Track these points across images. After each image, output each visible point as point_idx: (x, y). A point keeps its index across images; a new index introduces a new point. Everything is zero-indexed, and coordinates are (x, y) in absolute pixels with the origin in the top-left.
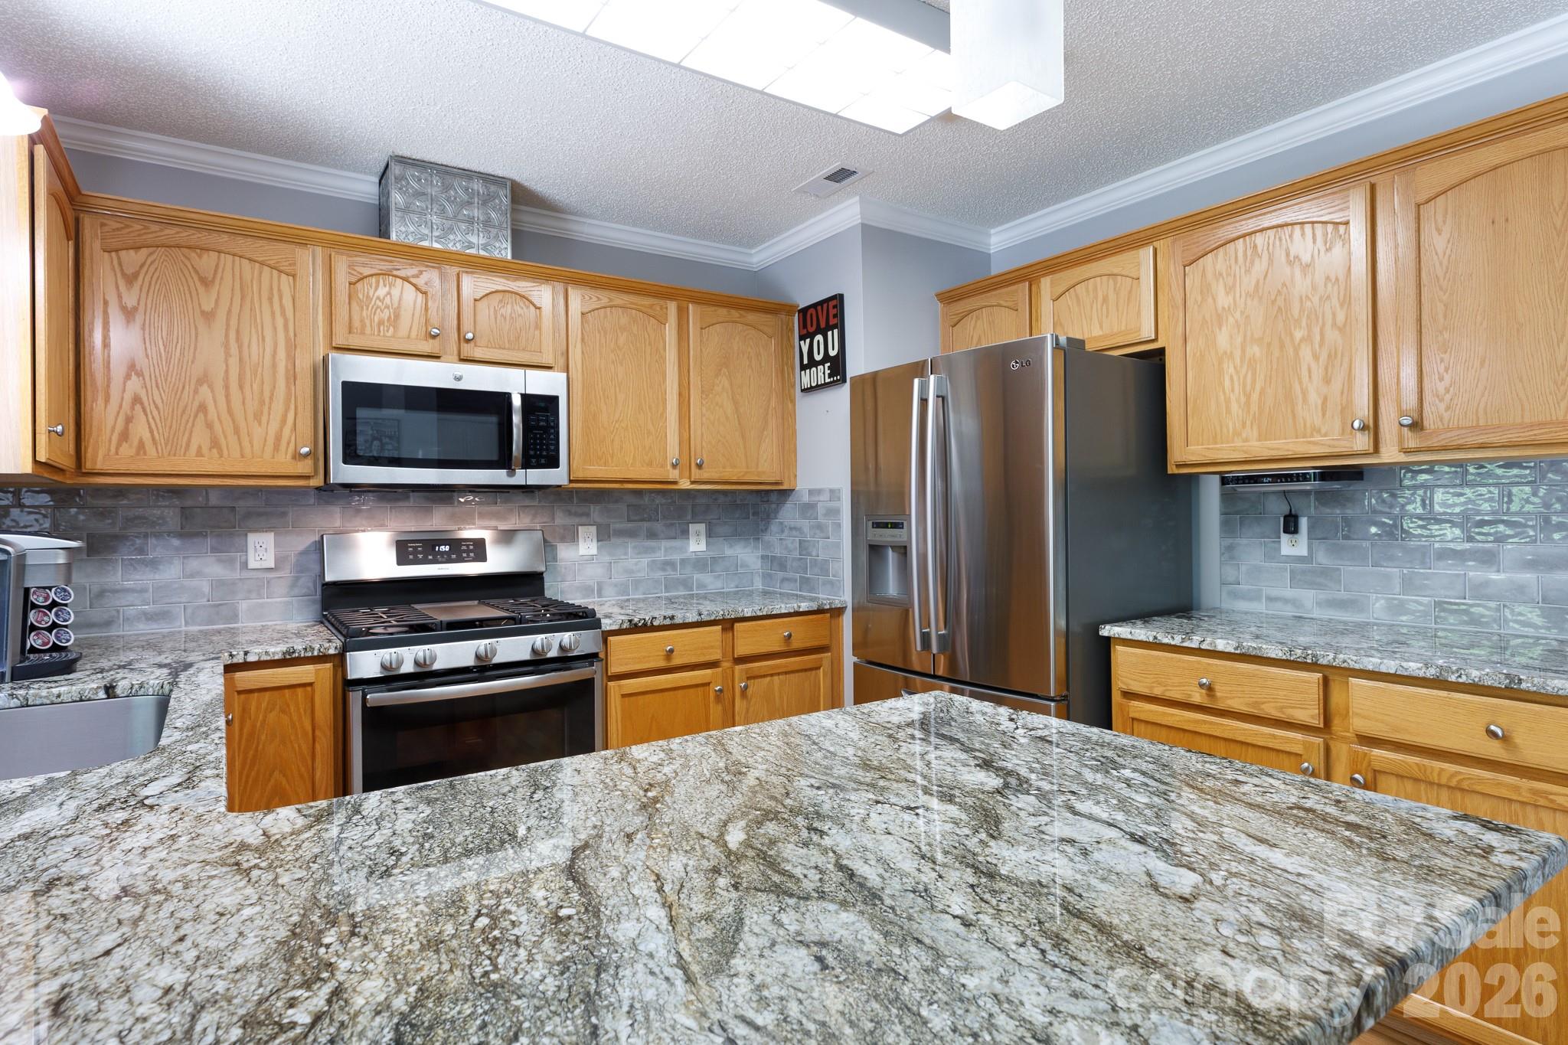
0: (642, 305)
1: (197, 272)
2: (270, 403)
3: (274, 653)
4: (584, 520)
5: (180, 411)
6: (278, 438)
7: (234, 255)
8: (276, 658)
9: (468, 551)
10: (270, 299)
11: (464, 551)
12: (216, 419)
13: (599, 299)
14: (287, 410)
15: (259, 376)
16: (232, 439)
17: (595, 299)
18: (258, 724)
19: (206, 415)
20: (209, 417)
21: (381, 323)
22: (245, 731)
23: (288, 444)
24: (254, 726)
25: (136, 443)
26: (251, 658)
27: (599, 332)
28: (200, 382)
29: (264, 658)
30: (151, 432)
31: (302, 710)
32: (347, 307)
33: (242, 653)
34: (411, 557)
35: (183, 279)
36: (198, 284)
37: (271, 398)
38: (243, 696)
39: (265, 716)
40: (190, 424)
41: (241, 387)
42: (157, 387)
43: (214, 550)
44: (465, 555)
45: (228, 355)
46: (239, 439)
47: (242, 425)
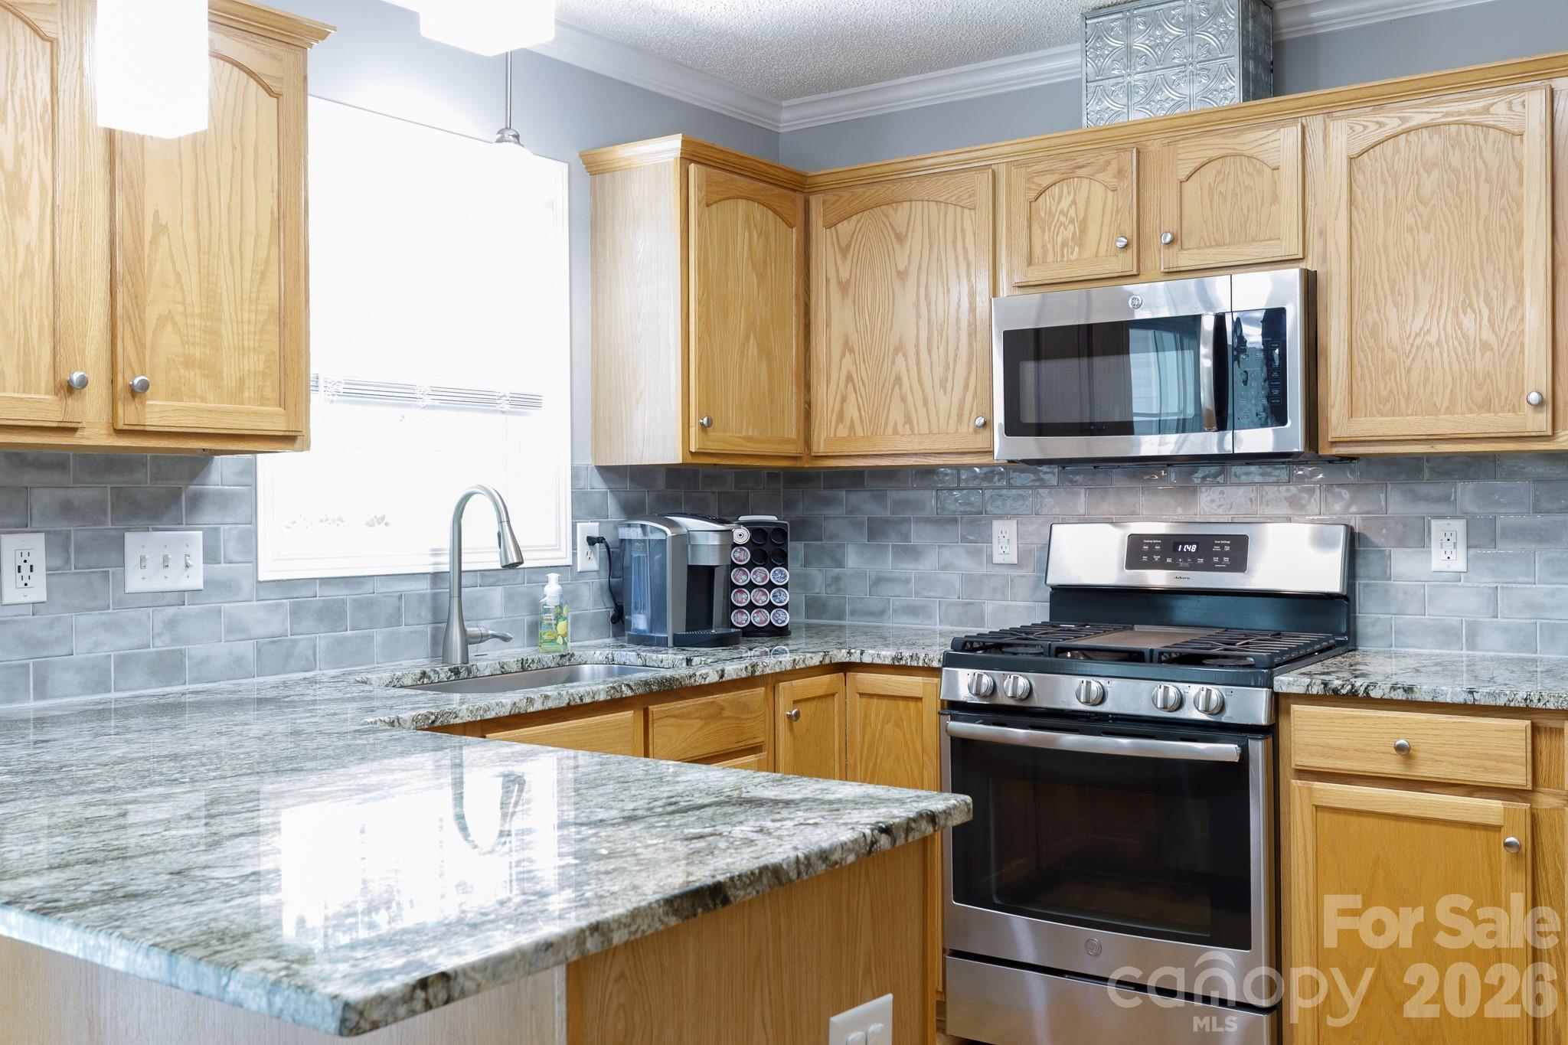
0: (1469, 112)
1: (893, 228)
2: (955, 366)
3: (884, 657)
4: (1441, 508)
5: (881, 385)
6: (961, 408)
7: (922, 201)
8: (886, 662)
9: (1221, 554)
10: (954, 243)
11: (1216, 554)
12: (909, 392)
13: (1381, 124)
14: (969, 373)
15: (944, 336)
16: (922, 411)
17: (1372, 127)
18: (877, 735)
19: (900, 388)
20: (904, 389)
21: (1065, 244)
22: (866, 739)
23: (970, 413)
24: (873, 736)
25: (848, 423)
26: (867, 659)
27: (1384, 182)
28: (896, 351)
29: (877, 661)
30: (859, 411)
31: (913, 728)
32: (1025, 232)
33: (859, 652)
34: (1145, 558)
35: (884, 242)
36: (894, 241)
37: (955, 361)
38: (865, 700)
39: (883, 727)
40: (888, 399)
41: (929, 351)
42: (864, 361)
43: (964, 540)
44: (1216, 559)
45: (918, 316)
46: (927, 411)
47: (930, 397)
